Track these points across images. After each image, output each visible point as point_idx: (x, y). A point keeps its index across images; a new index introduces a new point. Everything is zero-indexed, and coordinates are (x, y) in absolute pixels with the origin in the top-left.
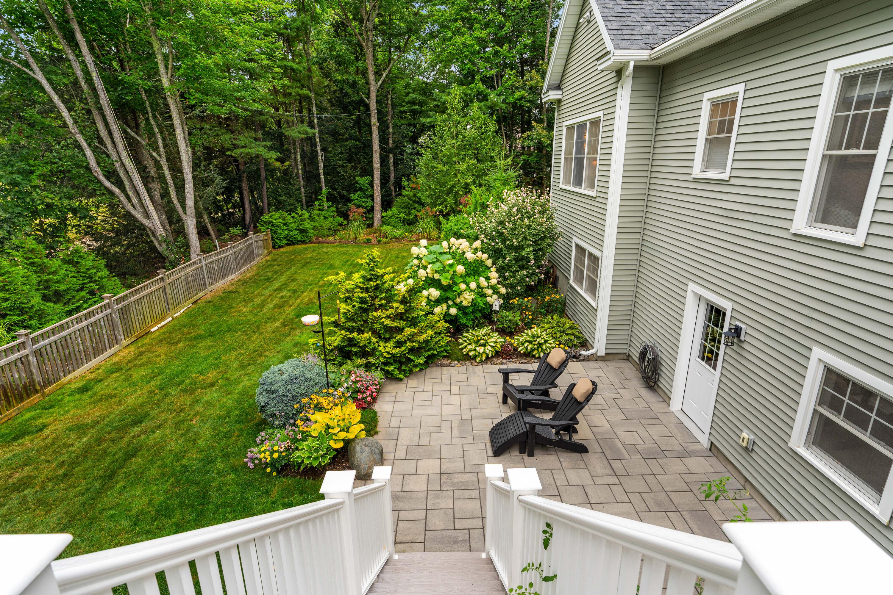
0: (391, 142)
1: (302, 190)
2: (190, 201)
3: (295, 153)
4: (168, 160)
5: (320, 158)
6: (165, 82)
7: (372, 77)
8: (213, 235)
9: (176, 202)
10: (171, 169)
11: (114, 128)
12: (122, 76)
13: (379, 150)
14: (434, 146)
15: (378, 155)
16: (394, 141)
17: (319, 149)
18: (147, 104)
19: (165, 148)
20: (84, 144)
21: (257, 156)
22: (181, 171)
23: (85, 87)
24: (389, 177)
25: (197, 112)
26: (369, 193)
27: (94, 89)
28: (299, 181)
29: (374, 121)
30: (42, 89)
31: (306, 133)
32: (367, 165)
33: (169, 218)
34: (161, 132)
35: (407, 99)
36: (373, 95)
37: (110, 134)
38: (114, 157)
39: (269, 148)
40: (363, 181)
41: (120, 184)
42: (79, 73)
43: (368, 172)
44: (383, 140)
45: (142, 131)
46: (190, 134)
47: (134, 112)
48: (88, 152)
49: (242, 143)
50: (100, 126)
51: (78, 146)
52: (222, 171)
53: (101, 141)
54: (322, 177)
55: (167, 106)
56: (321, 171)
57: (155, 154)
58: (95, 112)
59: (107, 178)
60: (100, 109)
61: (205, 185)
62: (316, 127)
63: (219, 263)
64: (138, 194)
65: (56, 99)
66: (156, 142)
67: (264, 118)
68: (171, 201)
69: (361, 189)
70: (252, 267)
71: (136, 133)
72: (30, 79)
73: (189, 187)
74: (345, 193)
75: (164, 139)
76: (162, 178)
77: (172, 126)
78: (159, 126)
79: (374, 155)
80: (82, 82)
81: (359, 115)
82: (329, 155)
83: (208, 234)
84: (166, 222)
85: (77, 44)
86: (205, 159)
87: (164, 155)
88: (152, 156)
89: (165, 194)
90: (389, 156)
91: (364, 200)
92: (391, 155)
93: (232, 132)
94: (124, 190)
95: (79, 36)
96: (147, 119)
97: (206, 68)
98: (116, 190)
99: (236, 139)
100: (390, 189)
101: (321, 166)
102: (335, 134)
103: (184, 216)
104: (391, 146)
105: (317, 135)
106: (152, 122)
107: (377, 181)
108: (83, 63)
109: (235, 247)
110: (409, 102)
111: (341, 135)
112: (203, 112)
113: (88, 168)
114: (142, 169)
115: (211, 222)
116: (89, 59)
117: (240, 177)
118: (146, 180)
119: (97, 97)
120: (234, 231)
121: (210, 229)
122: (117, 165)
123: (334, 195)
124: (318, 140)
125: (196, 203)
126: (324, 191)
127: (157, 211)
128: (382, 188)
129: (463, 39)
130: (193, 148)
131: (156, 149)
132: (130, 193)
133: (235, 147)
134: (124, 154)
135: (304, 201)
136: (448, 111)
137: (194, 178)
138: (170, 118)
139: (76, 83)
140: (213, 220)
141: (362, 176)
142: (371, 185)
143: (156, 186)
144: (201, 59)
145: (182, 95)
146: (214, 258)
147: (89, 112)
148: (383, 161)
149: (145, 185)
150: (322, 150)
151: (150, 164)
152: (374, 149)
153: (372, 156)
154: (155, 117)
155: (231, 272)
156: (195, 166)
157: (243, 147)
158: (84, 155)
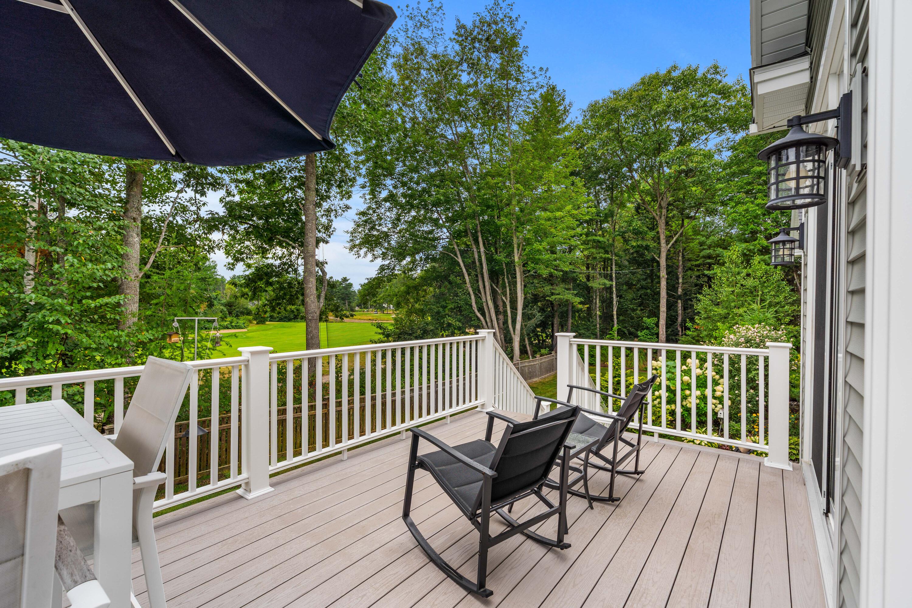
0: (680, 290)
1: (598, 326)
2: (518, 326)
3: (596, 299)
4: (510, 302)
5: (615, 302)
6: (516, 259)
7: (663, 242)
8: (529, 352)
9: (510, 326)
10: (511, 308)
11: (487, 284)
12: (496, 257)
13: (666, 297)
14: (713, 293)
15: (665, 300)
16: (683, 290)
17: (614, 296)
18: (505, 270)
19: (510, 294)
20: (472, 293)
21: (567, 301)
22: (516, 309)
23: (478, 264)
24: (677, 319)
25: (532, 273)
26: (655, 330)
27: (481, 264)
28: (596, 319)
29: (663, 274)
30: (459, 265)
31: (604, 284)
32: (655, 308)
33: (505, 337)
34: (510, 285)
35: (702, 254)
36: (664, 255)
37: (484, 287)
38: (484, 300)
39: (576, 295)
40: (649, 321)
41: (483, 314)
42: (476, 256)
43: (655, 314)
44: (672, 288)
45: (500, 285)
46: (525, 286)
47: (497, 275)
48: (473, 297)
49: (557, 292)
50: (480, 283)
51: (469, 294)
52: (542, 310)
53: (479, 291)
54: (615, 317)
55: (515, 270)
56: (615, 313)
57: (504, 298)
58: (479, 276)
59: (478, 311)
60: (482, 275)
61: (530, 319)
62: (614, 280)
63: (529, 368)
64: (492, 321)
65: (464, 270)
66: (506, 291)
67: (575, 275)
68: (508, 327)
69: (647, 328)
70: (550, 376)
71: (497, 287)
72: (456, 261)
73: (519, 318)
74: (632, 330)
75: (510, 290)
76: (505, 312)
77: (516, 282)
78: (509, 282)
79: (661, 301)
80: (477, 261)
81: (652, 270)
82: (622, 300)
83: (526, 352)
84: (503, 339)
85: (478, 243)
86: (532, 302)
87: (509, 299)
88: (502, 299)
89: (505, 322)
90: (677, 302)
91: (649, 337)
92: (679, 301)
93: (552, 285)
94: (485, 318)
95: (480, 239)
96: (503, 279)
97: (539, 250)
98: (482, 318)
99: (553, 289)
100: (677, 329)
101: (615, 309)
102: (630, 285)
103: (513, 336)
104: (679, 293)
105: (614, 285)
106: (506, 280)
107: (662, 322)
108: (479, 252)
109: (541, 359)
110: (704, 257)
111: (634, 285)
112: (536, 273)
113: (471, 306)
114: (496, 307)
115: (529, 344)
116: (482, 249)
117: (553, 315)
118: (497, 313)
119: (482, 268)
120: (543, 351)
121: (528, 348)
122: (484, 304)
123: (623, 332)
124: (614, 289)
125: (522, 329)
126: (616, 327)
127: (500, 332)
128: (667, 328)
129: (745, 207)
130: (525, 295)
131: (505, 295)
132: (488, 320)
133: (553, 294)
134: (489, 298)
135: (598, 334)
136: (727, 265)
137: (523, 314)
138: (516, 277)
139: (474, 262)
140: (531, 343)
141: (649, 317)
142: (657, 325)
143: (501, 317)
144: (537, 246)
145: (524, 266)
146: (527, 364)
147: (477, 276)
148: (671, 306)
149: (496, 316)
150: (617, 296)
151: (500, 304)
152: (661, 296)
153: (659, 302)
154: (508, 278)
155: (536, 376)
156: (525, 307)
157: (559, 294)
158: (470, 299)
